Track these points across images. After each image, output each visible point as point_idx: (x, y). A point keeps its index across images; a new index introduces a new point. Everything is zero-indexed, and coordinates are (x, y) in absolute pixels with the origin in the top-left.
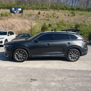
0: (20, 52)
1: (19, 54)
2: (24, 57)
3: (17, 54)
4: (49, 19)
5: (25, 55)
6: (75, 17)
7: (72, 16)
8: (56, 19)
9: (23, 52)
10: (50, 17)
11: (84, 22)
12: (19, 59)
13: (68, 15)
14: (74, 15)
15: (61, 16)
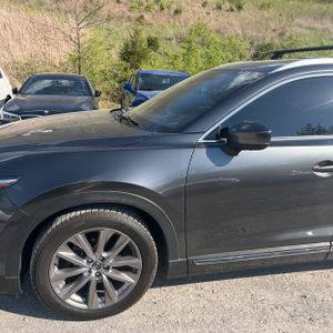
0: (93, 238)
1: (81, 254)
2: (124, 276)
3: (69, 255)
4: (142, 17)
5: (136, 262)
6: (242, 13)
7: (232, 10)
8: (172, 21)
9: (124, 240)
10: (148, 8)
11: (282, 35)
12: (83, 292)
13: (215, 6)
14: (240, 8)
15: (189, 8)
